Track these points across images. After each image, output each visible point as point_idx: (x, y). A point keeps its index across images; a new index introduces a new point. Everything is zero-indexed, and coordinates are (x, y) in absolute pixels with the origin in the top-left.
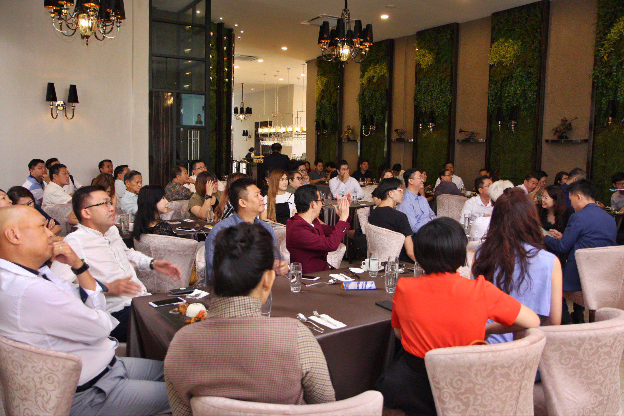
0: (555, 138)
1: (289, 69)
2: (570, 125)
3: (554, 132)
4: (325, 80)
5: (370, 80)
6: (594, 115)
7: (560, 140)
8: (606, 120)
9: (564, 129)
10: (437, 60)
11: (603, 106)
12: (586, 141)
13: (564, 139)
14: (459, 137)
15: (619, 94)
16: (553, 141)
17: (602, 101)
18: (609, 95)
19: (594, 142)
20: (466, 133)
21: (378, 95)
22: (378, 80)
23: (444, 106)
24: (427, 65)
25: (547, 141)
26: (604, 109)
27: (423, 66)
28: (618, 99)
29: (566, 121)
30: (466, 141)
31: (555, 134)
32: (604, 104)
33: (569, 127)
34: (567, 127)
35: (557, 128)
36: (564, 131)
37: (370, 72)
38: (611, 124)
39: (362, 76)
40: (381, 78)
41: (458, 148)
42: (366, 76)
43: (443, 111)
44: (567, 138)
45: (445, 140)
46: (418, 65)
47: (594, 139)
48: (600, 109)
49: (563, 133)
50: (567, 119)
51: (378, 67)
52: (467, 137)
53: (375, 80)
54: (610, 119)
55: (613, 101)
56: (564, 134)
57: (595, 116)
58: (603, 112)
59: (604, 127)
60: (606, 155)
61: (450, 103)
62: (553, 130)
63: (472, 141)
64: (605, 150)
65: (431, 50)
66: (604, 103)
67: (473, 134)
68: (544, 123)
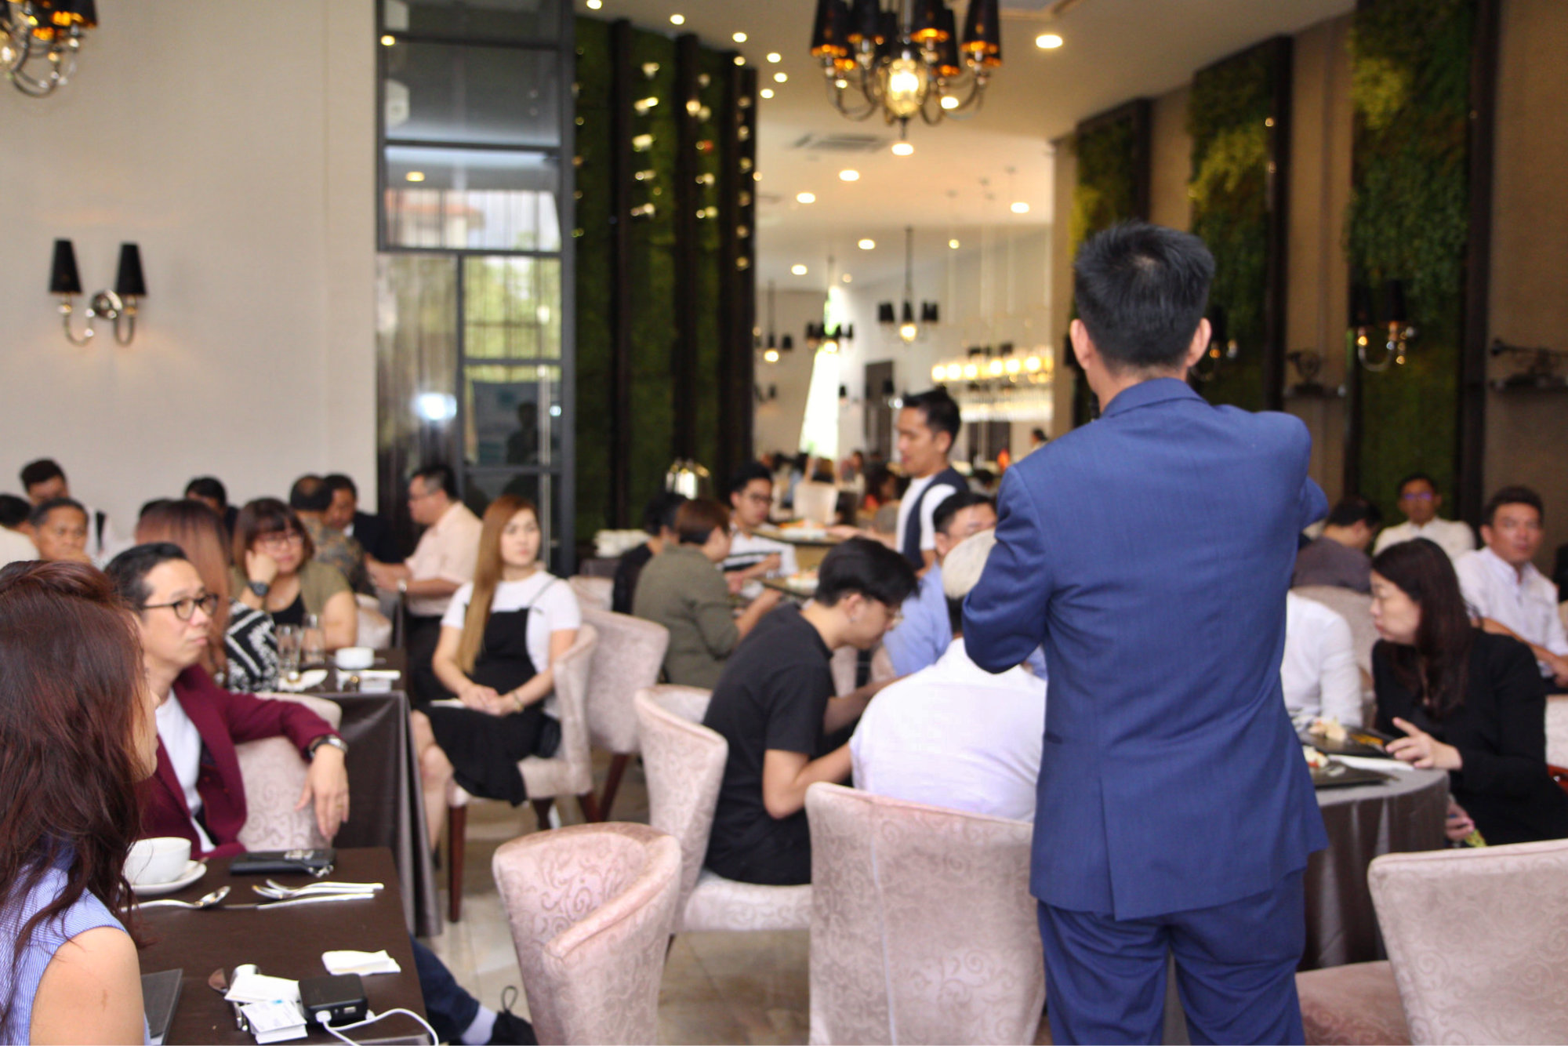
1: (1011, 170)
4: (1092, 195)
5: (1217, 187)
10: (1419, 93)
14: (1499, 371)
20: (1519, 355)
21: (1237, 237)
22: (1239, 186)
23: (1440, 259)
24: (1384, 114)
27: (1374, 121)
30: (1519, 387)
37: (1217, 161)
39: (1194, 178)
40: (1252, 176)
41: (1497, 415)
42: (1208, 170)
43: (1436, 277)
45: (1450, 383)
46: (1360, 116)
51: (1239, 139)
52: (1522, 370)
53: (1230, 185)
61: (1464, 247)
63: (1543, 383)
65: (1398, 59)
67: (1544, 357)
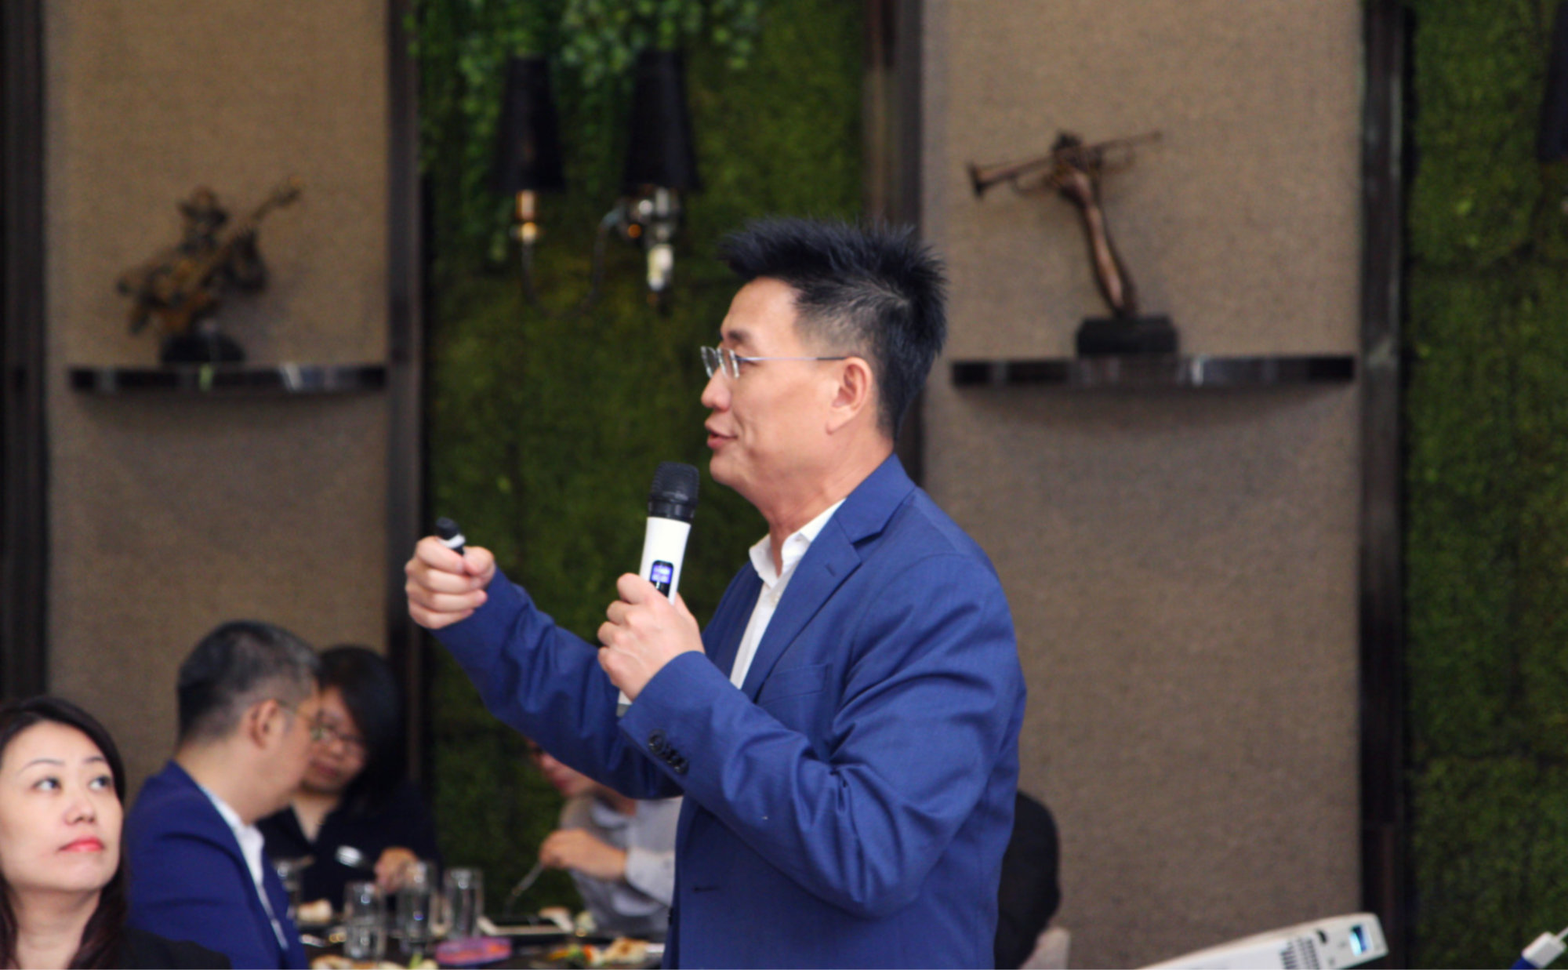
0: (144, 354)
2: (247, 247)
3: (127, 304)
6: (417, 169)
7: (184, 370)
8: (503, 216)
9: (206, 282)
11: (470, 105)
12: (372, 378)
13: (206, 359)
15: (572, 19)
16: (131, 381)
17: (467, 65)
18: (510, 25)
19: (429, 389)
25: (83, 380)
26: (484, 129)
28: (570, 56)
29: (219, 217)
31: (138, 323)
32: (481, 91)
33: (241, 270)
34: (226, 270)
35: (152, 274)
36: (211, 293)
38: (537, 245)
44: (230, 352)
47: (429, 365)
48: (457, 127)
49: (200, 314)
50: (224, 203)
54: (527, 203)
55: (539, 67)
56: (209, 327)
57: (428, 185)
58: (473, 150)
59: (491, 270)
60: (519, 487)
62: (123, 288)
64: (513, 449)
66: (476, 78)
68: (54, 236)
